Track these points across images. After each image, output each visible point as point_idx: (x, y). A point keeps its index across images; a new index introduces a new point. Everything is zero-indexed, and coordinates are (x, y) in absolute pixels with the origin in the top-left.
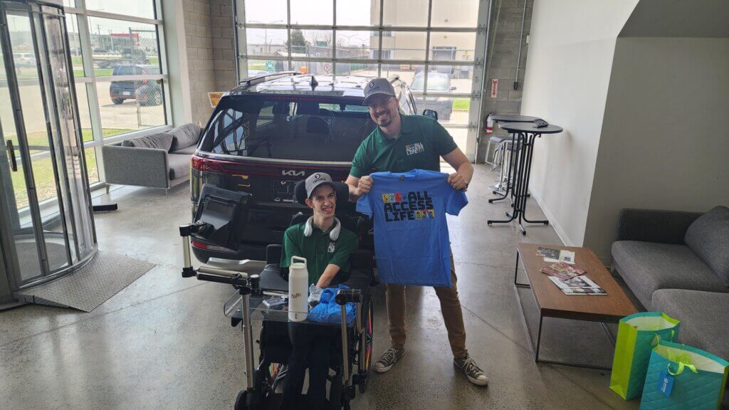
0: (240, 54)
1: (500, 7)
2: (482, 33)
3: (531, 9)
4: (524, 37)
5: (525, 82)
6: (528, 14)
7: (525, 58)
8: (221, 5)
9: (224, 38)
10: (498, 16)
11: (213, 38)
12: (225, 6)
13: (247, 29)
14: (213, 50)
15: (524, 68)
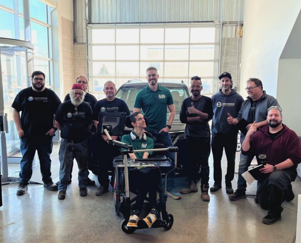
0: (89, 75)
1: (225, 49)
2: (216, 63)
3: (241, 51)
4: (238, 64)
5: (240, 87)
6: (240, 53)
7: (240, 75)
8: (80, 51)
9: (81, 68)
10: (224, 55)
11: (75, 68)
12: (82, 51)
13: (93, 63)
14: (75, 73)
15: (240, 80)
